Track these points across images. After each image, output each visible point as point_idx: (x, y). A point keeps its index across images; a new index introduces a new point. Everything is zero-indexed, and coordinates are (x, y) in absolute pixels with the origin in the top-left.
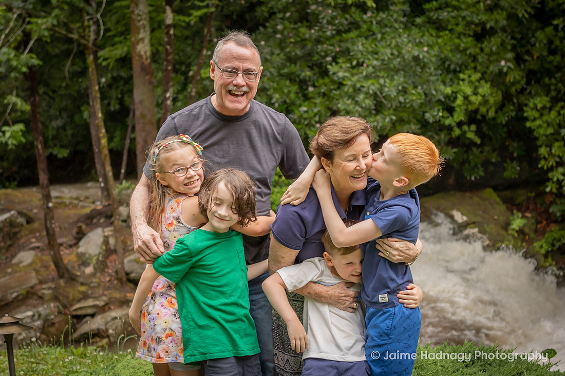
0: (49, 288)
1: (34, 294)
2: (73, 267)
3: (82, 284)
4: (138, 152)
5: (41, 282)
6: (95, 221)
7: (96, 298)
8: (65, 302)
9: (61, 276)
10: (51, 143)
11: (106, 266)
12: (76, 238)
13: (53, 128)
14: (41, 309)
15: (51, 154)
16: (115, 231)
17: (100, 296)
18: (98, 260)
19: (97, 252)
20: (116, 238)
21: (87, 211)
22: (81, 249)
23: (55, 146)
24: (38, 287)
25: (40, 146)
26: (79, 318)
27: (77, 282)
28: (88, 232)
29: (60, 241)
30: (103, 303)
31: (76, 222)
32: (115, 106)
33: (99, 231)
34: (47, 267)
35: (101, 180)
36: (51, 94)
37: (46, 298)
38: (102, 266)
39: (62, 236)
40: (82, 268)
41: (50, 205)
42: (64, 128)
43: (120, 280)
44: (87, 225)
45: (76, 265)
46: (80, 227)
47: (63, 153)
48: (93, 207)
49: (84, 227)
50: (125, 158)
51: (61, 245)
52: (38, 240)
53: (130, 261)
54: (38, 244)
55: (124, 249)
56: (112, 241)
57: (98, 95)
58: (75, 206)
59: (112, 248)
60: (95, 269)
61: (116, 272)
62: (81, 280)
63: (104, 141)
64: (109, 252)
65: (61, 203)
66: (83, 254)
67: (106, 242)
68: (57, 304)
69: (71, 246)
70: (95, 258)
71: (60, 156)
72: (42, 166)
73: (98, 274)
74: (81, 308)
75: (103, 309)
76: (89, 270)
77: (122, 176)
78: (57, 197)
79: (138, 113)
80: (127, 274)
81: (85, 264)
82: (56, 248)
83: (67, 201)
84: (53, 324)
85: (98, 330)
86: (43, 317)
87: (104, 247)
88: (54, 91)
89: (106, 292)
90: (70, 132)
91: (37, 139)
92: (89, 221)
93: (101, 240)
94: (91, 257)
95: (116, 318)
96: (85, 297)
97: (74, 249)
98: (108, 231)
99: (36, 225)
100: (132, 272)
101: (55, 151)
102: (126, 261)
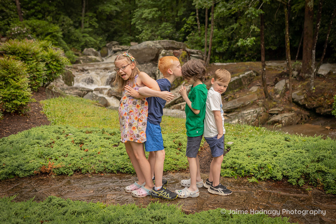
0: (261, 102)
1: (256, 103)
2: (272, 94)
3: (274, 101)
4: (304, 49)
5: (259, 99)
6: (283, 76)
7: (279, 107)
8: (267, 108)
9: (266, 98)
10: (270, 44)
11: (285, 95)
12: (274, 83)
13: (272, 38)
14: (257, 109)
15: (270, 48)
16: (289, 81)
17: (281, 107)
18: (282, 92)
19: (282, 89)
20: (290, 84)
21: (280, 72)
22: (276, 88)
23: (272, 45)
24: (257, 101)
25: (262, 46)
26: (272, 115)
27: (273, 100)
28: (279, 81)
29: (268, 83)
30: (281, 110)
31: (275, 77)
32: (297, 29)
33: (284, 81)
34: (262, 93)
35: (287, 60)
36: (272, 24)
37: (260, 105)
38: (283, 95)
39: (269, 81)
40: (275, 95)
41: (265, 69)
42: (276, 38)
43: (290, 101)
44: (280, 78)
45: (273, 94)
46: (277, 78)
47: (274, 48)
48: (283, 70)
49: (278, 78)
50: (298, 51)
51: (269, 85)
52: (260, 82)
53: (295, 94)
54: (259, 84)
55: (293, 89)
56: (288, 85)
57: (288, 25)
58: (276, 70)
59: (288, 88)
60: (280, 96)
61: (289, 98)
62: (274, 100)
63: (288, 44)
64: (287, 89)
65: (270, 69)
66: (276, 89)
67: (286, 85)
68: (264, 108)
69: (272, 86)
70: (281, 91)
71: (273, 49)
72: (263, 53)
73: (281, 98)
74: (273, 111)
75: (282, 112)
76: (278, 96)
77: (296, 59)
78: (269, 66)
79: (305, 32)
80: (293, 99)
81: (277, 93)
82: (266, 86)
83: (273, 68)
84: (261, 116)
85: (278, 120)
86: (257, 112)
87: (285, 87)
88: (273, 23)
89: (283, 106)
90: (278, 40)
91: (262, 43)
92: (280, 76)
93: (284, 84)
94: (279, 91)
95: (286, 116)
96: (275, 106)
97: (273, 87)
98: (287, 81)
99: (260, 76)
100: (295, 99)
101: (271, 47)
102: (293, 94)
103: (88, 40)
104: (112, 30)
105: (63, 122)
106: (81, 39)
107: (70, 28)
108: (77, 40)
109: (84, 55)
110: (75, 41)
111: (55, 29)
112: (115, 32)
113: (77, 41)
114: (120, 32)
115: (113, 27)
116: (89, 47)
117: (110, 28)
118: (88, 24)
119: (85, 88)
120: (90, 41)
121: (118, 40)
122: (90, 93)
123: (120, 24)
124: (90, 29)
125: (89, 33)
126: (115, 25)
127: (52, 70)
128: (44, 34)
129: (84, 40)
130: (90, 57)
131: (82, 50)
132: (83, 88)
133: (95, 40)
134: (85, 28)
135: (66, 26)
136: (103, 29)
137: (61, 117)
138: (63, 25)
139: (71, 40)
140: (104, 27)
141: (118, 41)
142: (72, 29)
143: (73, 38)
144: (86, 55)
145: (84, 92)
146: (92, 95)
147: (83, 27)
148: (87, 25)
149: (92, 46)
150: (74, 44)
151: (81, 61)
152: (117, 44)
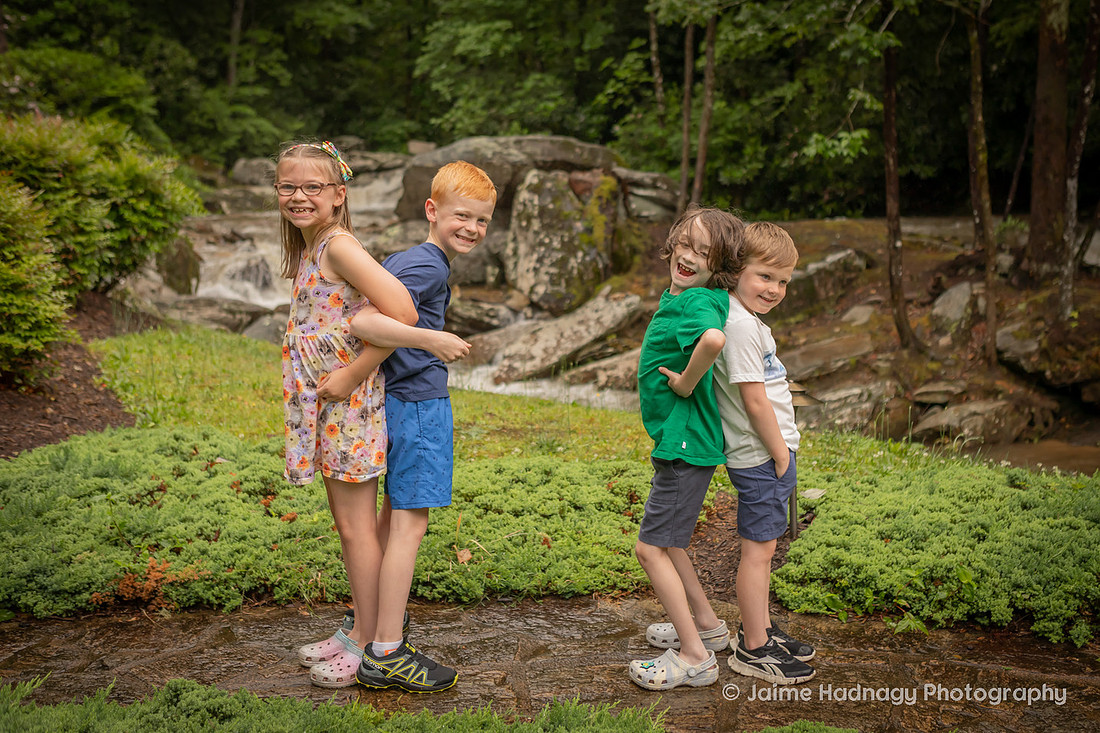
0: (887, 360)
1: (866, 365)
2: (923, 334)
3: (933, 359)
4: (1034, 175)
5: (876, 351)
6: (961, 271)
7: (950, 382)
8: (907, 382)
9: (905, 345)
10: (912, 156)
11: (970, 339)
12: (931, 294)
13: (917, 137)
14: (872, 387)
15: (912, 172)
16: (987, 288)
17: (957, 380)
18: (959, 327)
19: (959, 316)
20: (987, 299)
21: (952, 256)
22: (937, 310)
23: (918, 161)
24: (872, 357)
25: (891, 161)
26: (925, 407)
27: (927, 355)
28: (949, 287)
29: (908, 296)
30: (959, 390)
31: (934, 272)
32: (1009, 105)
33: (965, 286)
34: (887, 331)
35: (976, 213)
36: (918, 87)
37: (882, 373)
38: (963, 337)
39: (912, 289)
40: (936, 337)
41: (899, 244)
42: (932, 136)
43: (988, 360)
44: (949, 276)
45: (928, 332)
46: (939, 279)
47: (926, 172)
48: (960, 251)
49: (944, 279)
50: (1015, 183)
51: (910, 301)
52: (880, 291)
53: (1006, 334)
54: (878, 298)
55: (998, 316)
56: (981, 303)
57: (981, 90)
58: (936, 249)
59: (982, 312)
60: (953, 339)
61: (984, 348)
62: (932, 354)
63: (982, 157)
64: (976, 318)
65: (916, 243)
66: (938, 318)
67: (973, 303)
68: (895, 383)
69: (923, 305)
70: (955, 325)
71: (923, 176)
72: (892, 188)
73: (957, 349)
74: (927, 393)
75: (960, 398)
76: (945, 341)
77: (1007, 209)
78: (911, 234)
79: (1039, 116)
80: (999, 352)
81: (940, 331)
82: (902, 305)
83: (926, 241)
84: (888, 410)
85: (948, 427)
86: (874, 398)
87: (969, 311)
88: (923, 85)
89: (965, 375)
90: (940, 143)
91: (888, 151)
92: (952, 271)
93: (967, 300)
94: (949, 323)
95: (975, 414)
96: (936, 378)
97: (928, 309)
98: (978, 288)
99: (879, 271)
100: (1007, 351)
101: (917, 169)
102: (999, 333)
103: (252, 130)
104: (342, 95)
105: (184, 418)
106: (226, 123)
107: (186, 83)
108: (211, 126)
109: (235, 182)
110: (204, 132)
111: (130, 87)
112: (353, 105)
113: (212, 132)
114: (369, 103)
115: (343, 86)
116: (253, 156)
117: (335, 89)
118: (252, 69)
119: (242, 304)
120: (258, 132)
121: (362, 133)
122: (266, 321)
123: (371, 75)
124: (261, 91)
125: (257, 103)
126: (352, 76)
127: (130, 232)
128: (88, 103)
129: (235, 127)
130: (256, 190)
131: (229, 166)
132: (236, 303)
133: (277, 132)
134: (243, 84)
135: (170, 76)
136: (307, 92)
137: (173, 399)
138: (158, 71)
139: (189, 126)
140: (313, 84)
141: (362, 137)
142: (194, 89)
143: (197, 120)
144: (244, 184)
145: (238, 316)
146: (273, 328)
147: (234, 79)
148: (250, 73)
149: (265, 150)
150: (200, 142)
151: (224, 205)
152: (357, 147)
